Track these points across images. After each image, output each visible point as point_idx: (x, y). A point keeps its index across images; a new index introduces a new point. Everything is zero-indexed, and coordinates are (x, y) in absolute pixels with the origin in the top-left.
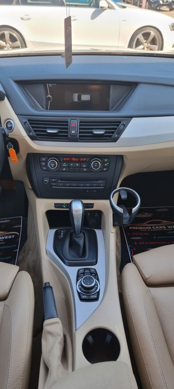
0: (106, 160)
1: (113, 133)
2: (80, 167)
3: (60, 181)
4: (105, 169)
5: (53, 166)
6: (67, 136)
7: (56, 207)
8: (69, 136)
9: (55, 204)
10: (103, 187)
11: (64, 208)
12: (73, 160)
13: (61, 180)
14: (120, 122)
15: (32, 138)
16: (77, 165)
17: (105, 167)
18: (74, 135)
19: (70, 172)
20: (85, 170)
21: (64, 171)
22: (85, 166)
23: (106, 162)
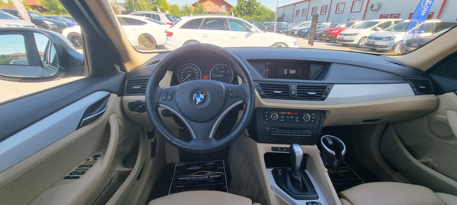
0: (313, 114)
1: (322, 94)
2: (294, 119)
3: (277, 130)
4: (312, 121)
5: (274, 118)
6: (288, 96)
7: (272, 150)
8: (290, 95)
9: (272, 148)
10: (310, 135)
11: (279, 151)
12: (288, 114)
13: (278, 128)
14: (326, 87)
15: (262, 97)
16: (292, 117)
17: (313, 120)
18: (294, 95)
19: (286, 122)
20: (297, 121)
21: (282, 122)
22: (297, 118)
23: (314, 116)
